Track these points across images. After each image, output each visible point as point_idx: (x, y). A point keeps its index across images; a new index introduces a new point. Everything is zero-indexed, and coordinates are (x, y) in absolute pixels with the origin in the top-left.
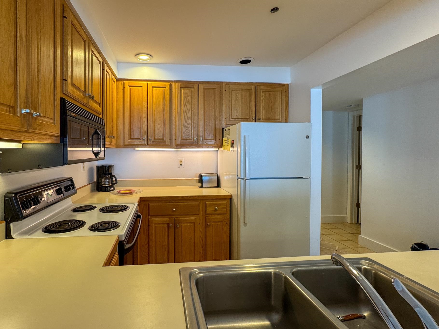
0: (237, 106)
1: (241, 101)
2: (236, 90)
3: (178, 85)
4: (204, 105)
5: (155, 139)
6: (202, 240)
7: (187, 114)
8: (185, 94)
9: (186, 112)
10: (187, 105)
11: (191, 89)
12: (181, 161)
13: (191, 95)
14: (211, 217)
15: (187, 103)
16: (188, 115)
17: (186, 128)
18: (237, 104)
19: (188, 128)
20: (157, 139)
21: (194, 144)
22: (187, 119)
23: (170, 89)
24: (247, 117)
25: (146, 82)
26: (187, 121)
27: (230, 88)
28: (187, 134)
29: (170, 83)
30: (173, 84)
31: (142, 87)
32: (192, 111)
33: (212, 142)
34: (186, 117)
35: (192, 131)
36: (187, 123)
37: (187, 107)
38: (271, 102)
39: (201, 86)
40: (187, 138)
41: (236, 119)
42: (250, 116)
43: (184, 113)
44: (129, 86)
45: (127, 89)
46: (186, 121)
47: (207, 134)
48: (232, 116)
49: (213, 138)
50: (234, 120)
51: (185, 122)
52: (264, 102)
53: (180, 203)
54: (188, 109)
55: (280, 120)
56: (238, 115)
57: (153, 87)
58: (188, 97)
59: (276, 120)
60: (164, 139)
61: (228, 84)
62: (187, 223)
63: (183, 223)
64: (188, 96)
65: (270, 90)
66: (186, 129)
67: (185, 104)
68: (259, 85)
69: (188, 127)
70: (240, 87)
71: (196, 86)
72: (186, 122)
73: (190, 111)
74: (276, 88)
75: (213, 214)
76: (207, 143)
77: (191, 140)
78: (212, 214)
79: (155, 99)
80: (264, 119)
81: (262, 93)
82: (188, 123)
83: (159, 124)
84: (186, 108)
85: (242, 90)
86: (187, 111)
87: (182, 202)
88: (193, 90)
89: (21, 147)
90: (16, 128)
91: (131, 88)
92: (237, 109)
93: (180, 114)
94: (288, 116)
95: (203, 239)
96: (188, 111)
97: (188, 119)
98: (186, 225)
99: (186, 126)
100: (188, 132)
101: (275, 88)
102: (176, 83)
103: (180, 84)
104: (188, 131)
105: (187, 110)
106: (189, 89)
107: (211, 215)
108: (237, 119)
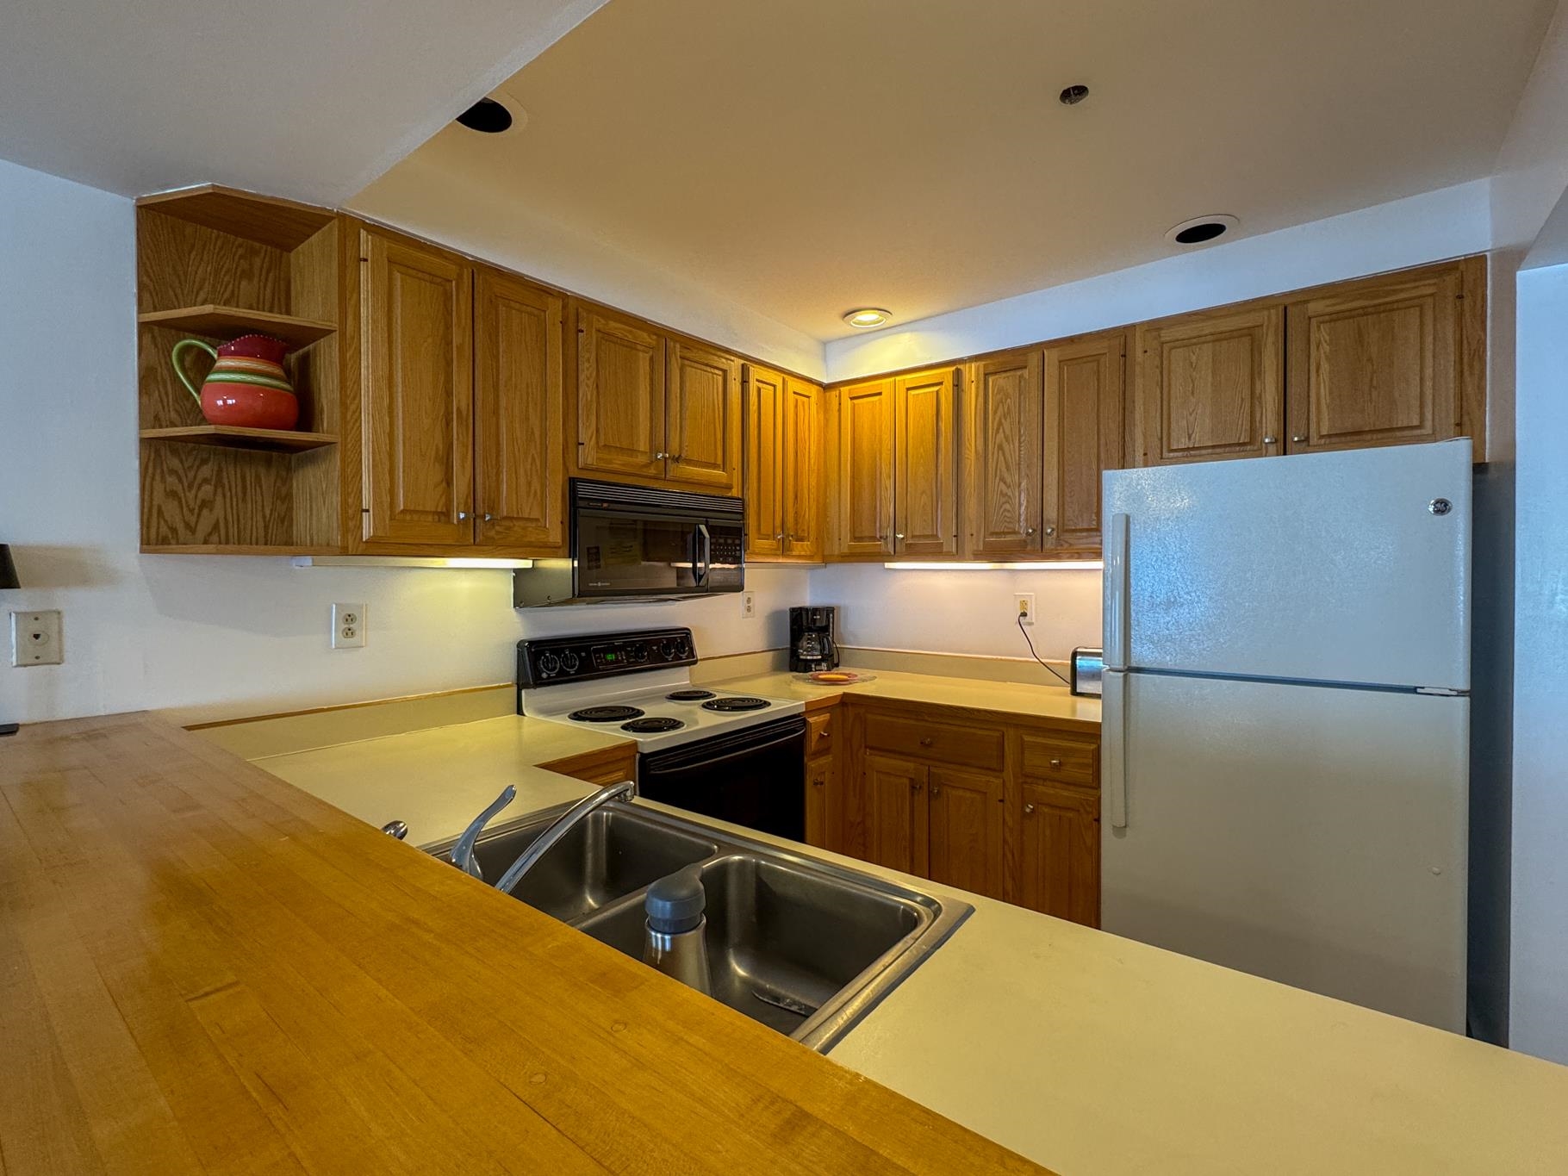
0: (1193, 400)
1: (1210, 379)
2: (1188, 343)
3: (978, 369)
4: (1061, 417)
5: (913, 537)
6: (1013, 855)
7: (1004, 454)
8: (998, 393)
9: (1000, 447)
10: (1006, 425)
11: (1019, 373)
12: (1023, 604)
13: (1017, 392)
14: (1041, 788)
15: (1003, 421)
16: (1008, 456)
17: (1003, 500)
18: (1193, 393)
19: (1009, 497)
20: (919, 536)
21: (1029, 548)
22: (1004, 469)
23: (954, 385)
24: (1239, 439)
25: (892, 379)
26: (1006, 475)
27: (1163, 339)
28: (1005, 516)
29: (954, 368)
30: (964, 368)
31: (880, 394)
32: (1020, 443)
33: (1090, 540)
34: (1004, 464)
35: (1023, 508)
36: (1005, 483)
37: (1004, 432)
38: (1370, 360)
39: (1052, 356)
40: (1006, 530)
41: (1188, 449)
42: (1253, 431)
43: (996, 452)
44: (852, 399)
45: (847, 404)
46: (1001, 475)
47: (1074, 512)
48: (1169, 443)
49: (1093, 527)
50: (1180, 454)
51: (998, 478)
52: (1325, 366)
53: (945, 727)
54: (1006, 438)
55: (1428, 430)
56: (1196, 436)
57: (908, 389)
58: (1009, 400)
59: (1398, 434)
60: (937, 536)
61: (1155, 327)
62: (964, 788)
63: (954, 787)
64: (1007, 396)
65: (1366, 307)
66: (1001, 502)
67: (1000, 424)
68: (1300, 298)
69: (1010, 494)
70: (1208, 327)
71: (1034, 359)
72: (1002, 480)
73: (1013, 444)
74: (1402, 290)
75: (1050, 780)
76: (1071, 545)
77: (1019, 536)
78: (1045, 780)
79: (914, 419)
80: (1329, 436)
81: (1319, 327)
82: (1008, 480)
83: (924, 492)
84: (1001, 435)
85: (1219, 338)
86: (1005, 445)
87: (950, 722)
88: (1026, 373)
89: (531, 566)
90: (450, 542)
91: (856, 401)
92: (1191, 414)
93: (984, 457)
94: (1482, 404)
95: (1015, 852)
96: (1009, 443)
97: (1008, 468)
98: (960, 793)
99: (1001, 492)
100: (1009, 511)
101: (1395, 292)
102: (973, 365)
103: (985, 365)
104: (1007, 506)
105: (1004, 440)
106: (1012, 373)
107: (1041, 782)
108: (1194, 448)
